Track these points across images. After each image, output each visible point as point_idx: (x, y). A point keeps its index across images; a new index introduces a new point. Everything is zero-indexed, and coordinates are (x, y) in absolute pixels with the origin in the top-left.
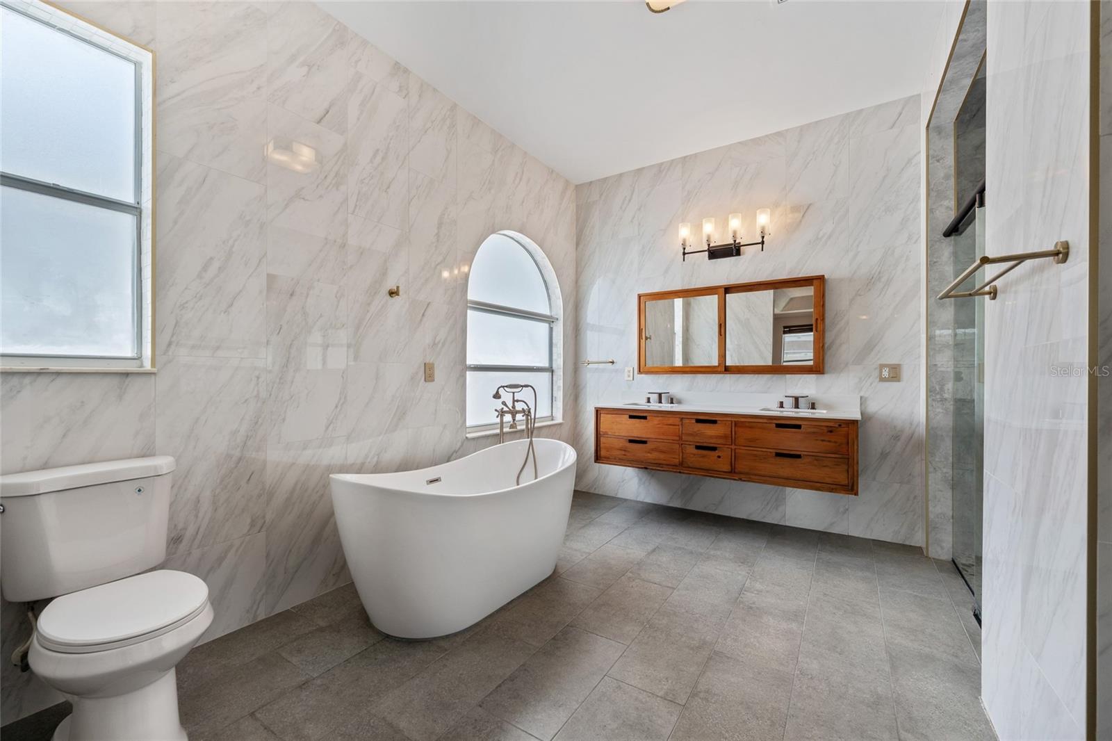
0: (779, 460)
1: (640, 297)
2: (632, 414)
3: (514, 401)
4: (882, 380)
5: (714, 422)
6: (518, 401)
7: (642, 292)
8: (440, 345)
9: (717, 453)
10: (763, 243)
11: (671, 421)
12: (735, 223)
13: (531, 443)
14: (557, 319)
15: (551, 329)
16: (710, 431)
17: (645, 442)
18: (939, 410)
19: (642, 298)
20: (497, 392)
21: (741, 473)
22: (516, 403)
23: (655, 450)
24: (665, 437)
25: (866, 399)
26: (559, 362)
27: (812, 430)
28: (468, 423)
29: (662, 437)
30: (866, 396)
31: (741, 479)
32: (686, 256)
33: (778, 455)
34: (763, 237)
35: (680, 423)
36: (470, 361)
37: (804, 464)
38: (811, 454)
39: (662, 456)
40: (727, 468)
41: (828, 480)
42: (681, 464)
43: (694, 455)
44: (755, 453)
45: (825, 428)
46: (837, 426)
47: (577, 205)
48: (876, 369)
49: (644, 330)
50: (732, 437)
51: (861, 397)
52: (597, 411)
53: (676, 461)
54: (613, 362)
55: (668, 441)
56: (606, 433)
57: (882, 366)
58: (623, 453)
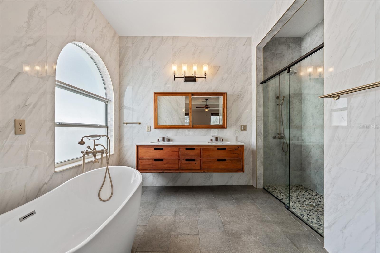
0: (218, 162)
1: (155, 93)
2: (156, 147)
3: (95, 145)
4: (242, 130)
5: (194, 149)
6: (97, 145)
7: (155, 92)
8: (31, 107)
9: (195, 162)
10: (205, 78)
11: (175, 149)
12: (195, 68)
13: (107, 169)
14: (110, 101)
15: (106, 106)
16: (192, 153)
17: (162, 160)
18: (260, 140)
19: (156, 94)
20: (82, 140)
21: (204, 169)
22: (96, 146)
23: (167, 163)
24: (172, 157)
25: (237, 137)
26: (111, 123)
27: (230, 150)
28: (56, 161)
29: (171, 157)
30: (237, 136)
31: (204, 172)
32: (175, 78)
33: (218, 160)
34: (205, 75)
35: (179, 150)
36: (57, 120)
37: (227, 163)
38: (230, 159)
39: (171, 166)
40: (199, 168)
41: (235, 168)
42: (180, 168)
43: (185, 164)
44: (210, 160)
45: (234, 149)
46: (238, 147)
47: (120, 46)
48: (240, 127)
49: (157, 109)
50: (201, 155)
51: (236, 137)
52: (137, 147)
53: (177, 167)
54: (140, 123)
55: (173, 159)
56: (142, 158)
57: (241, 126)
58: (152, 166)
